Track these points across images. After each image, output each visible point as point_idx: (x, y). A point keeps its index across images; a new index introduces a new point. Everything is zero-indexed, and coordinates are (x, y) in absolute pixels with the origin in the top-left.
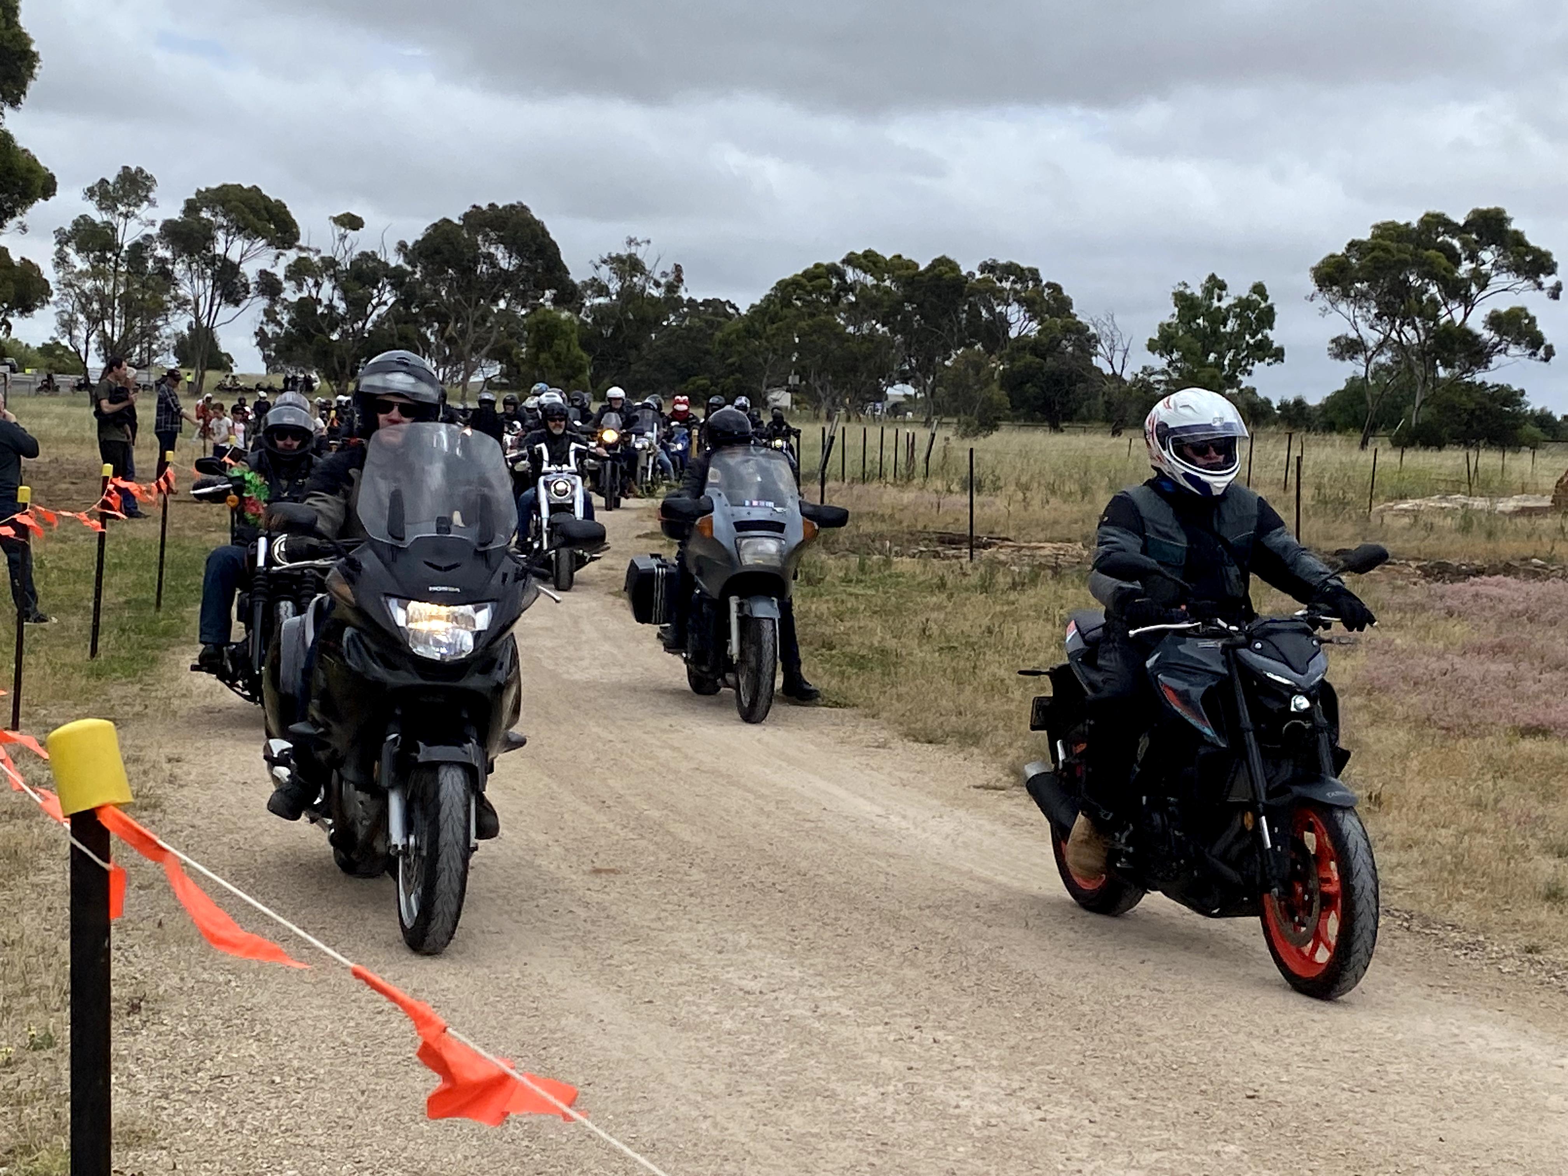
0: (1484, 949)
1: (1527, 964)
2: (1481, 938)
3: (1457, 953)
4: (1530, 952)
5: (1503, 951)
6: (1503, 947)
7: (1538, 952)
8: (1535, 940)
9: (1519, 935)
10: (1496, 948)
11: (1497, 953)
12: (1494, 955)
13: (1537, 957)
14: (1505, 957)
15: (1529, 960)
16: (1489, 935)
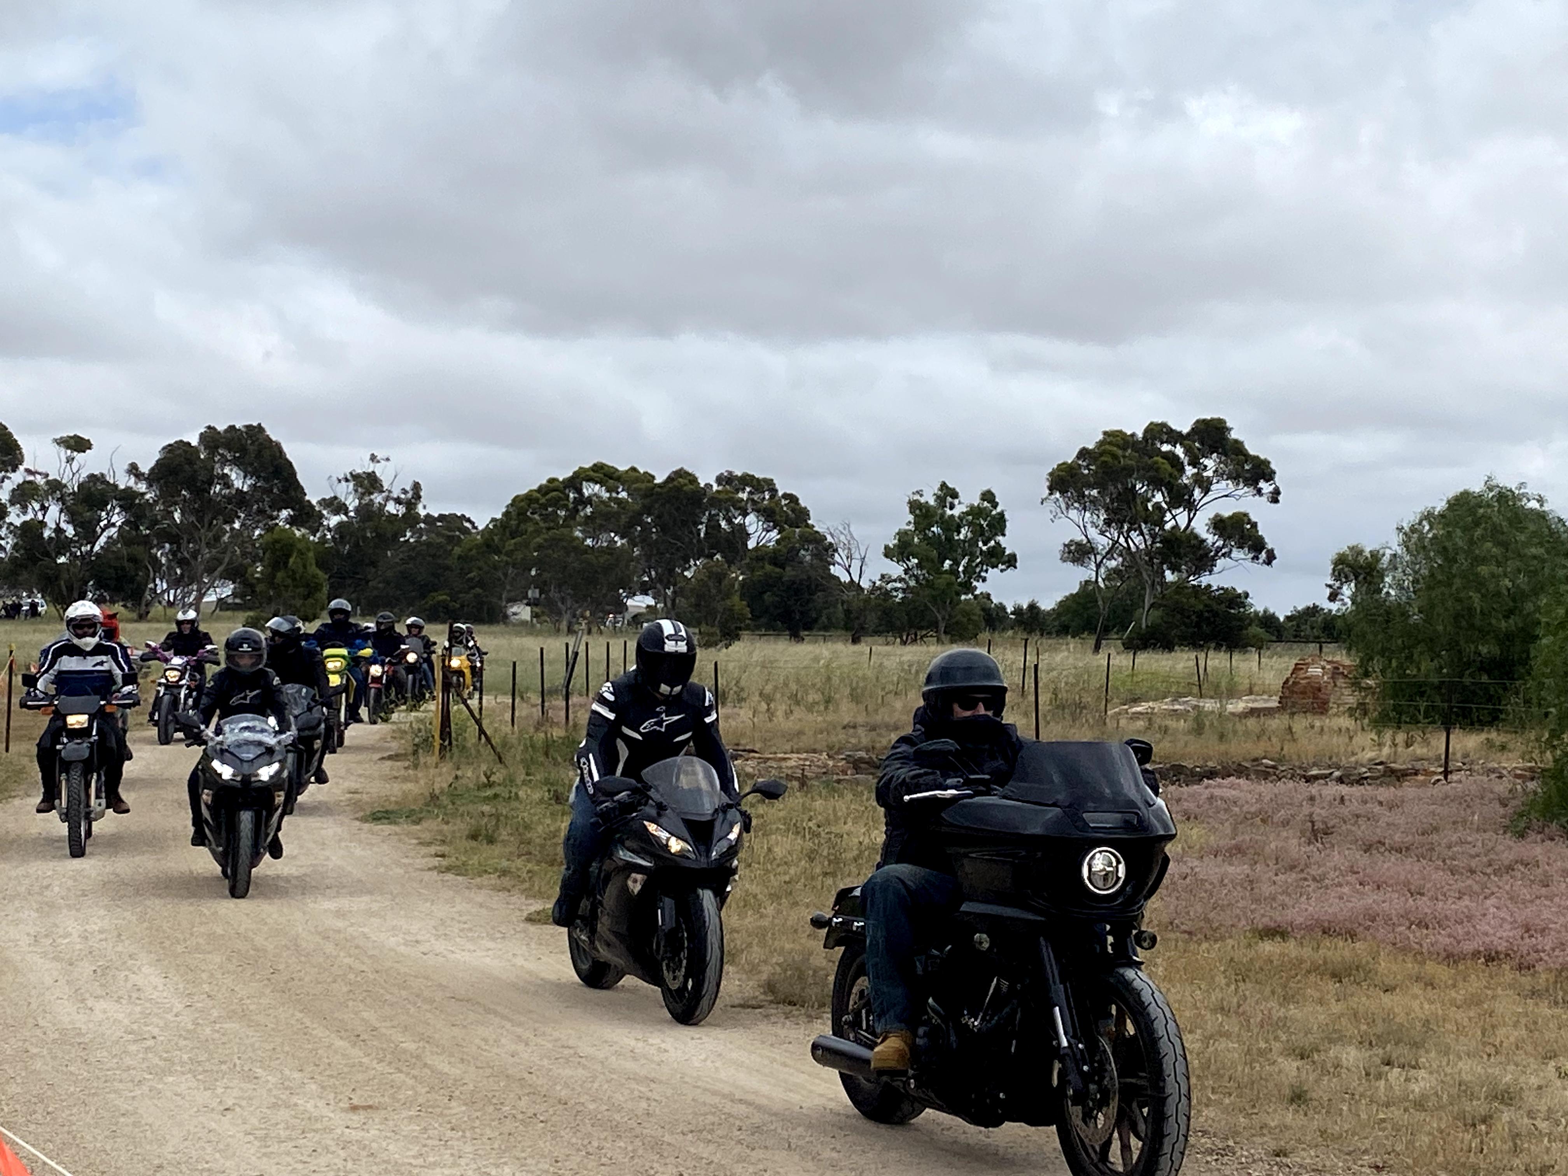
0: (1234, 1154)
1: (1275, 1168)
2: (1231, 1143)
3: (1209, 1159)
4: (1278, 1155)
5: (1253, 1155)
6: (1252, 1151)
7: (1285, 1155)
8: (1282, 1143)
9: (1266, 1139)
10: (1245, 1153)
11: (1246, 1157)
12: (1243, 1160)
13: (1284, 1160)
14: (1254, 1161)
15: (1277, 1164)
16: (1238, 1139)
